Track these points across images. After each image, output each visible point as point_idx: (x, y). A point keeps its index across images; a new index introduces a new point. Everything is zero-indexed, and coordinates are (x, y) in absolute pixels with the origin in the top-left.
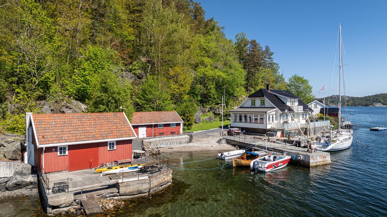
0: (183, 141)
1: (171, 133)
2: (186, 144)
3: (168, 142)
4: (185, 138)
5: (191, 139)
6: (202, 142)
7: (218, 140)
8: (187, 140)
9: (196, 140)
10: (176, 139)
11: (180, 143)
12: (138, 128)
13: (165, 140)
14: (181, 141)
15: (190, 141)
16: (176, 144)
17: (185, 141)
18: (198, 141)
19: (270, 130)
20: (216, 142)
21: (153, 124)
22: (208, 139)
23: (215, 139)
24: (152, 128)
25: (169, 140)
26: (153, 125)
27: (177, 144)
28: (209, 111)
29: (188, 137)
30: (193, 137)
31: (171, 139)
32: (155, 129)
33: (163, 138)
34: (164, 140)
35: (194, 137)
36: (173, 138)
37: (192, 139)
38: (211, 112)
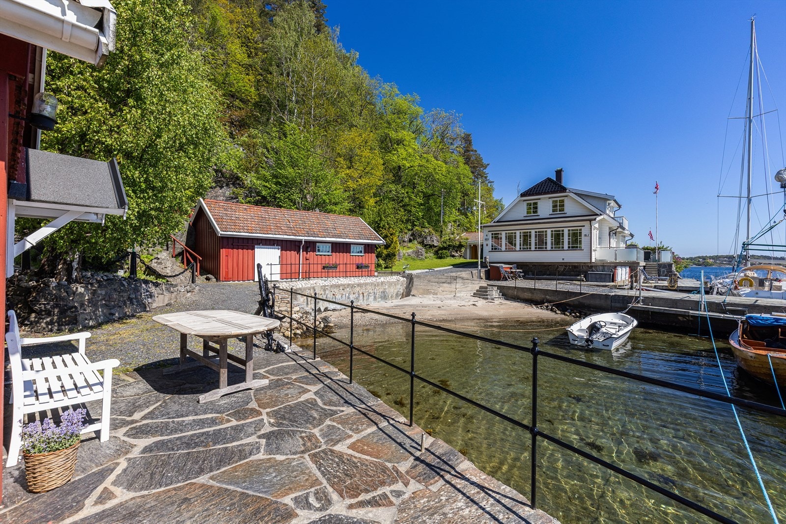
0: (392, 291)
1: (358, 267)
2: (399, 300)
3: (349, 294)
4: (395, 284)
5: (410, 286)
6: (436, 294)
7: (477, 291)
8: (401, 289)
9: (421, 291)
10: (372, 284)
11: (384, 297)
12: (253, 249)
13: (342, 285)
14: (387, 290)
15: (408, 293)
16: (371, 299)
17: (396, 291)
18: (427, 292)
19: (592, 267)
20: (472, 294)
21: (303, 238)
22: (453, 286)
23: (469, 289)
24: (298, 252)
25: (352, 286)
26: (300, 242)
27: (375, 298)
28: (410, 241)
29: (404, 281)
30: (415, 280)
31: (359, 285)
32: (308, 256)
33: (335, 281)
34: (338, 286)
35: (416, 282)
36: (362, 280)
37: (412, 286)
38: (416, 242)
